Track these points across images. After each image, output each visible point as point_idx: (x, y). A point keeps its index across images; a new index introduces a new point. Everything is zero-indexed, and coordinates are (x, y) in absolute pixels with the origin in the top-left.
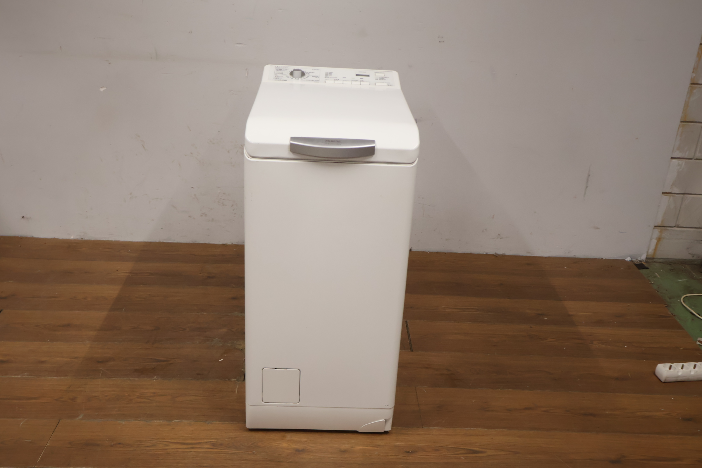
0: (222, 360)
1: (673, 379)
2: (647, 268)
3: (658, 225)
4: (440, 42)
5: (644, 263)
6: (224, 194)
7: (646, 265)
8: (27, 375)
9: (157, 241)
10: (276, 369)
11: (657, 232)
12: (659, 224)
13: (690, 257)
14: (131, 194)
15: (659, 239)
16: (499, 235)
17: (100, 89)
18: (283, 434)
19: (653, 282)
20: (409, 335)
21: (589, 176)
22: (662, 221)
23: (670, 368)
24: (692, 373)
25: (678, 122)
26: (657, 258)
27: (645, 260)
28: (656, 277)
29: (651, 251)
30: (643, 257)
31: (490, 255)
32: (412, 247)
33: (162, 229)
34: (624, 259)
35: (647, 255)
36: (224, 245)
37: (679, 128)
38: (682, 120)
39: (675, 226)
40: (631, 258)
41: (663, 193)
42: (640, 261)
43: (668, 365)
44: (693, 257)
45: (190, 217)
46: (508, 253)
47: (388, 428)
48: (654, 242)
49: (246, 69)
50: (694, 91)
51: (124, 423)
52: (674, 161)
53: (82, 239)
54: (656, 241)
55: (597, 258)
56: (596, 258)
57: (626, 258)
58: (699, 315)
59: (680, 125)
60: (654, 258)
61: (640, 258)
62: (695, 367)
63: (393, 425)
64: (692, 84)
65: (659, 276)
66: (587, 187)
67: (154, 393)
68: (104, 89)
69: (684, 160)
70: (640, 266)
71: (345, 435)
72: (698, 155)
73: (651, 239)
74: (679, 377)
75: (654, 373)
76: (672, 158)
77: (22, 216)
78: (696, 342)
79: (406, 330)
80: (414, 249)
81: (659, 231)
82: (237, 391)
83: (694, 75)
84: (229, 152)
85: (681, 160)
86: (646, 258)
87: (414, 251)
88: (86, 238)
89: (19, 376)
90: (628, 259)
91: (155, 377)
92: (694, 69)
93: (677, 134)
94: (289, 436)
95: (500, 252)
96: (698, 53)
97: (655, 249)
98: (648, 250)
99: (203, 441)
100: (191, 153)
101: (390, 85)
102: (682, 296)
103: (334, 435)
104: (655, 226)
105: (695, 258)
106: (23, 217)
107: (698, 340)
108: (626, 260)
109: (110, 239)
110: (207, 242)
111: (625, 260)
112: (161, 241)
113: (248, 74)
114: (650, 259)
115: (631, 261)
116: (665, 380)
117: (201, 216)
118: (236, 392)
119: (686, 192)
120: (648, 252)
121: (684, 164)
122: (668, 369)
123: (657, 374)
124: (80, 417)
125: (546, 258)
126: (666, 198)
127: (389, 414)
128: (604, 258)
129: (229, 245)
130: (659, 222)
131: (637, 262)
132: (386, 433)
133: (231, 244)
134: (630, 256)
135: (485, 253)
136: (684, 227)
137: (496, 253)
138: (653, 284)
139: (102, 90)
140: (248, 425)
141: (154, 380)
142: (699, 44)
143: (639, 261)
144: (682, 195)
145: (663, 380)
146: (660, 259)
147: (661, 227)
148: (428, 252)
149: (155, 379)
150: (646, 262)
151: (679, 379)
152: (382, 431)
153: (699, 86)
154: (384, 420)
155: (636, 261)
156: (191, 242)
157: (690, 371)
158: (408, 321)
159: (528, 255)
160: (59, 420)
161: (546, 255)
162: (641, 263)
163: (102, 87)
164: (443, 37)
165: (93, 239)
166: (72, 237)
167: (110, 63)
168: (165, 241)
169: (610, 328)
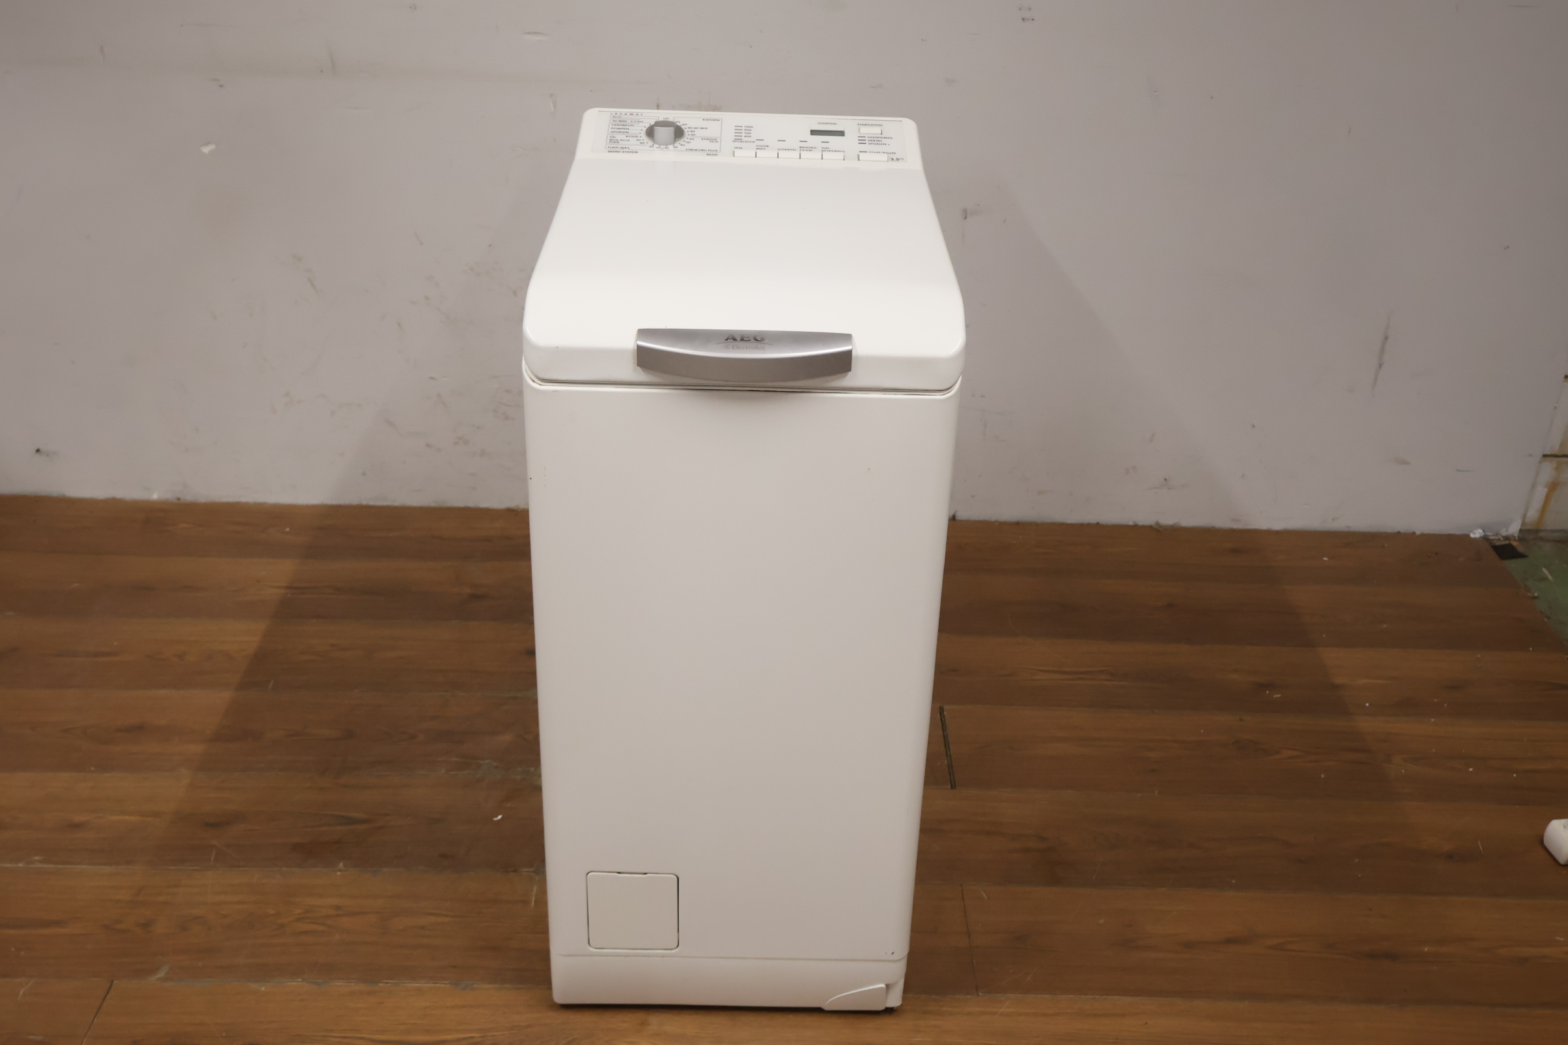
0: (500, 817)
2: (1522, 555)
3: (1553, 453)
4: (1023, 19)
5: (1515, 544)
6: (508, 391)
7: (1520, 548)
8: (40, 862)
9: (354, 503)
10: (619, 873)
11: (1548, 471)
12: (1556, 450)
14: (287, 394)
15: (1553, 487)
16: (1165, 480)
17: (201, 148)
18: (640, 1016)
19: (1536, 594)
20: (946, 744)
21: (1386, 338)
22: (1562, 445)
26: (1544, 531)
27: (1516, 535)
28: (1545, 579)
29: (1533, 514)
30: (1514, 529)
31: (1144, 527)
32: (956, 512)
33: (364, 474)
34: (1467, 532)
35: (1523, 523)
40: (1484, 531)
41: (1566, 378)
42: (1506, 538)
45: (428, 445)
46: (1187, 521)
47: (895, 1000)
48: (1541, 492)
49: (551, 95)
51: (263, 989)
53: (179, 499)
54: (1545, 491)
55: (1402, 531)
56: (1399, 532)
57: (1471, 532)
60: (1537, 531)
61: (1507, 531)
63: (907, 989)
65: (1550, 577)
66: (1380, 366)
67: (338, 908)
68: (211, 147)
70: (1506, 550)
73: (1533, 487)
75: (1541, 841)
77: (36, 448)
79: (941, 733)
80: (962, 515)
81: (1555, 466)
82: (533, 899)
86: (1521, 530)
87: (961, 521)
88: (188, 497)
89: (20, 865)
90: (1477, 534)
91: (341, 864)
94: (655, 1020)
95: (1168, 520)
97: (1544, 509)
98: (1527, 510)
99: (449, 1037)
100: (427, 298)
101: (895, 159)
103: (763, 1019)
104: (1545, 456)
106: (38, 451)
108: (1472, 535)
109: (243, 500)
110: (471, 504)
111: (1468, 536)
112: (364, 502)
113: (555, 106)
114: (1530, 534)
115: (1485, 538)
116: (1567, 860)
117: (456, 444)
118: (533, 904)
120: (1524, 516)
123: (1546, 843)
124: (161, 974)
125: (1277, 533)
128: (1418, 533)
130: (1554, 446)
131: (1499, 539)
132: (889, 1011)
134: (1481, 527)
135: (1131, 523)
137: (1157, 523)
138: (1536, 598)
139: (206, 150)
140: (558, 995)
141: (339, 873)
143: (1502, 539)
145: (1562, 860)
146: (1554, 531)
147: (1559, 457)
148: (996, 521)
149: (340, 871)
150: (1521, 539)
152: (882, 1008)
154: (883, 985)
155: (1496, 538)
156: (433, 505)
158: (946, 707)
159: (1236, 526)
160: (112, 982)
161: (1278, 526)
162: (1507, 542)
163: (207, 144)
164: (1030, 9)
165: (203, 501)
166: (155, 496)
167: (221, 86)
168: (371, 503)
169: (1432, 720)
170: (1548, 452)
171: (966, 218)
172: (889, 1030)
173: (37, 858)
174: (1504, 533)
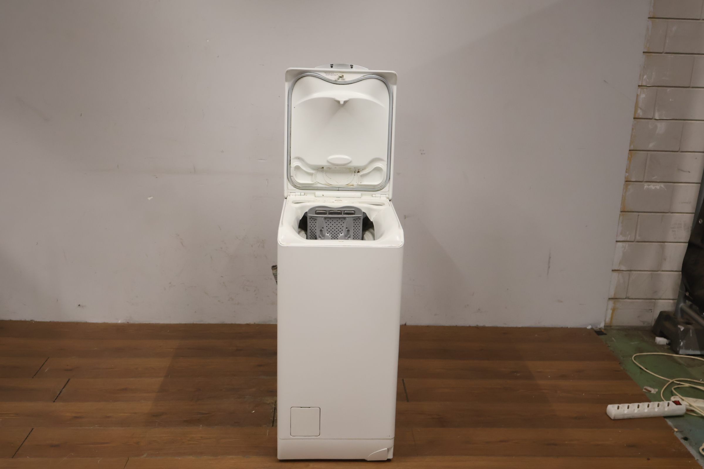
0: (254, 412)
1: (621, 417)
2: (605, 334)
3: (612, 298)
4: (421, 154)
5: (603, 330)
6: (248, 281)
7: (605, 332)
8: (98, 427)
9: (192, 323)
10: (301, 407)
11: (611, 304)
13: (640, 324)
14: (170, 283)
15: (614, 310)
16: (479, 309)
17: (148, 198)
18: (307, 463)
19: (609, 345)
20: (405, 390)
21: (550, 258)
22: (615, 294)
23: (618, 408)
24: (636, 411)
25: (618, 212)
26: (613, 326)
27: (603, 327)
28: (613, 341)
29: (608, 320)
30: (602, 325)
31: (473, 327)
32: (406, 322)
33: (195, 312)
34: (586, 327)
35: (605, 323)
36: (248, 325)
37: (620, 217)
38: (621, 211)
39: (626, 298)
40: (591, 326)
41: (613, 270)
42: (600, 329)
43: (616, 406)
44: (644, 324)
45: (219, 301)
46: (488, 324)
47: (390, 456)
48: (610, 312)
49: (267, 179)
50: (629, 187)
51: (180, 459)
52: (619, 243)
53: (128, 323)
54: (611, 311)
55: (563, 327)
58: (647, 369)
59: (620, 215)
60: (611, 326)
61: (600, 326)
62: (638, 407)
63: (394, 454)
64: (626, 181)
65: (615, 340)
66: (549, 267)
67: (202, 437)
68: (152, 198)
69: (627, 243)
70: (599, 332)
71: (356, 463)
72: (638, 238)
73: (607, 310)
74: (625, 414)
75: (606, 413)
76: (617, 241)
78: (642, 390)
79: (403, 386)
80: (409, 323)
81: (613, 302)
83: (627, 174)
84: (252, 246)
85: (624, 243)
86: (605, 326)
87: (408, 326)
88: (132, 322)
89: (92, 428)
90: (589, 327)
91: (201, 426)
92: (627, 169)
93: (619, 223)
94: (311, 464)
95: (481, 324)
96: (629, 157)
97: (612, 318)
98: (606, 318)
100: (221, 248)
102: (634, 355)
104: (609, 299)
105: (645, 325)
106: (79, 305)
107: (644, 388)
109: (152, 322)
110: (233, 323)
112: (195, 323)
113: (268, 183)
114: (608, 327)
115: (592, 328)
116: (614, 417)
117: (229, 300)
119: (632, 269)
120: (605, 321)
121: (627, 245)
122: (616, 408)
124: (145, 456)
125: (519, 328)
126: (615, 274)
127: (390, 443)
128: (569, 327)
129: (252, 325)
130: (612, 295)
132: (389, 460)
133: (253, 323)
134: (590, 324)
135: (468, 326)
136: (634, 298)
137: (477, 325)
138: (609, 346)
139: (149, 199)
140: (279, 457)
142: (629, 150)
143: (598, 329)
144: (629, 272)
145: (612, 417)
146: (617, 326)
147: (614, 299)
148: (420, 326)
150: (605, 329)
151: (626, 417)
152: (386, 459)
153: (632, 183)
154: (386, 449)
155: (596, 329)
156: (220, 323)
157: (634, 410)
158: (404, 379)
159: (505, 326)
160: (129, 458)
161: (520, 325)
162: (600, 330)
163: (150, 197)
164: (423, 151)
165: (137, 323)
166: (119, 322)
167: (157, 177)
168: (198, 323)
169: (571, 381)
170: (610, 297)
171: (405, 218)
172: (388, 466)
173: (96, 426)
174: (599, 327)
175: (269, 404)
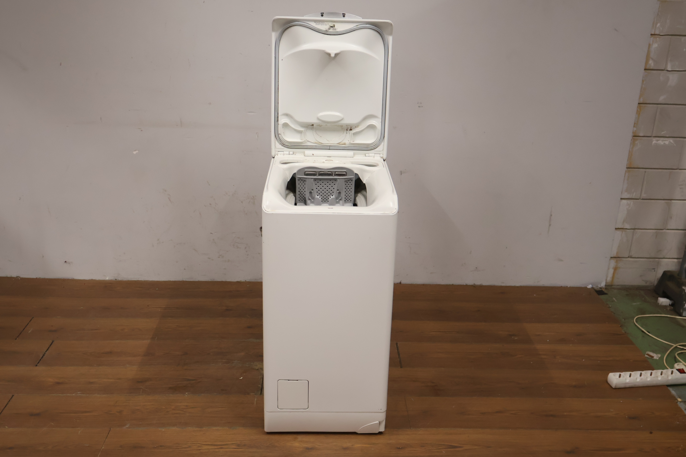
0: (242, 378)
1: (623, 386)
2: (606, 294)
4: (419, 107)
5: (603, 290)
6: (239, 238)
7: (606, 291)
8: (80, 394)
9: (181, 280)
10: (289, 380)
11: (613, 263)
12: (615, 255)
13: (643, 284)
14: (158, 240)
15: (615, 269)
16: (476, 268)
17: (133, 152)
18: (295, 436)
19: (610, 306)
20: (399, 354)
21: (551, 215)
22: (617, 253)
23: (620, 376)
24: (638, 380)
25: (625, 169)
26: (614, 285)
27: (604, 287)
28: (614, 301)
29: (609, 279)
30: (603, 285)
31: (470, 286)
32: (401, 281)
33: (185, 269)
34: (586, 286)
35: (606, 283)
36: (238, 282)
37: (625, 173)
38: (628, 167)
39: (628, 257)
40: (592, 285)
41: (616, 229)
42: (601, 288)
43: (618, 374)
44: (646, 283)
45: (209, 258)
46: (485, 283)
47: (382, 429)
48: (611, 271)
49: (257, 133)
50: (637, 142)
51: (163, 430)
52: (623, 201)
53: (116, 279)
54: (613, 270)
55: (563, 286)
56: (562, 286)
57: (588, 286)
58: (649, 333)
59: (626, 171)
60: (612, 285)
61: (601, 285)
62: (641, 375)
63: (386, 427)
64: (634, 136)
65: (616, 301)
66: (550, 225)
67: (187, 406)
68: (137, 152)
69: (632, 200)
70: (600, 292)
71: (346, 436)
72: (644, 196)
73: (608, 269)
74: (626, 383)
76: (621, 199)
77: (65, 261)
78: (645, 355)
79: (397, 351)
80: (404, 282)
81: (615, 261)
82: (255, 402)
83: (635, 129)
84: (242, 202)
85: (629, 200)
86: (606, 285)
87: (403, 284)
88: (120, 279)
89: (74, 395)
90: (590, 286)
91: (187, 393)
92: (635, 124)
93: (624, 180)
94: (300, 437)
95: (478, 283)
96: (637, 110)
97: (613, 277)
98: (607, 277)
99: (229, 443)
100: (210, 204)
102: (635, 317)
103: (337, 436)
104: (611, 258)
105: (648, 284)
106: (66, 262)
107: (647, 353)
108: (588, 287)
109: (140, 279)
110: (224, 280)
111: (587, 287)
112: (184, 280)
113: (258, 137)
114: (609, 286)
115: (592, 288)
116: (616, 386)
117: (219, 257)
118: (255, 403)
119: (636, 227)
120: (606, 280)
121: (632, 203)
122: (618, 377)
123: (608, 382)
124: (127, 426)
125: (518, 287)
126: (619, 232)
127: (382, 417)
128: (569, 286)
129: (243, 282)
130: (614, 254)
131: (598, 289)
132: (380, 433)
133: (244, 281)
134: (591, 284)
135: (465, 284)
136: (637, 257)
137: (474, 284)
139: (135, 153)
140: (266, 429)
141: (186, 396)
142: (638, 103)
143: (599, 288)
144: (633, 230)
145: (613, 386)
146: (618, 285)
147: (616, 258)
148: (416, 284)
149: (187, 395)
150: (606, 289)
151: (628, 386)
152: (377, 432)
153: (640, 138)
154: (378, 422)
155: (597, 288)
156: (210, 280)
157: (636, 379)
158: (398, 343)
159: (503, 285)
160: (110, 429)
161: (518, 284)
162: (601, 290)
163: (135, 151)
164: (421, 103)
165: (125, 280)
166: (107, 279)
167: (142, 131)
168: (187, 280)
169: (571, 345)
170: (612, 256)
171: (401, 174)
172: (381, 440)
173: (79, 393)
174: (599, 286)
175: (258, 369)
